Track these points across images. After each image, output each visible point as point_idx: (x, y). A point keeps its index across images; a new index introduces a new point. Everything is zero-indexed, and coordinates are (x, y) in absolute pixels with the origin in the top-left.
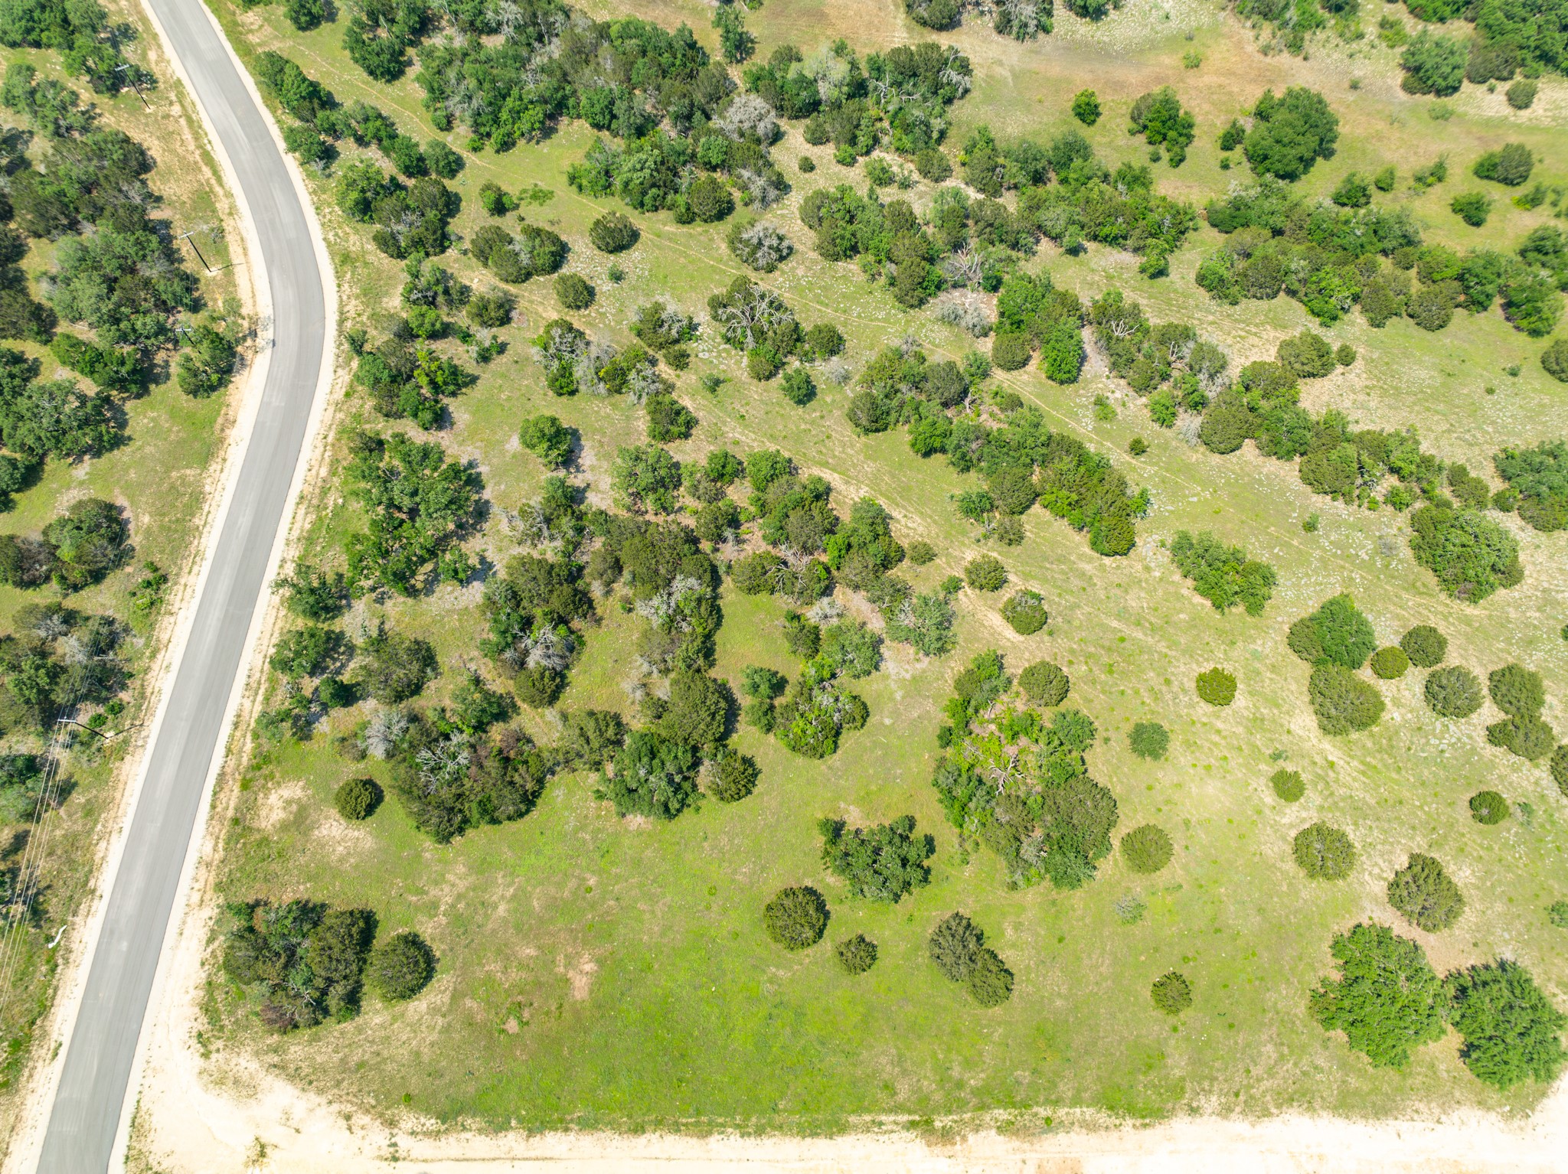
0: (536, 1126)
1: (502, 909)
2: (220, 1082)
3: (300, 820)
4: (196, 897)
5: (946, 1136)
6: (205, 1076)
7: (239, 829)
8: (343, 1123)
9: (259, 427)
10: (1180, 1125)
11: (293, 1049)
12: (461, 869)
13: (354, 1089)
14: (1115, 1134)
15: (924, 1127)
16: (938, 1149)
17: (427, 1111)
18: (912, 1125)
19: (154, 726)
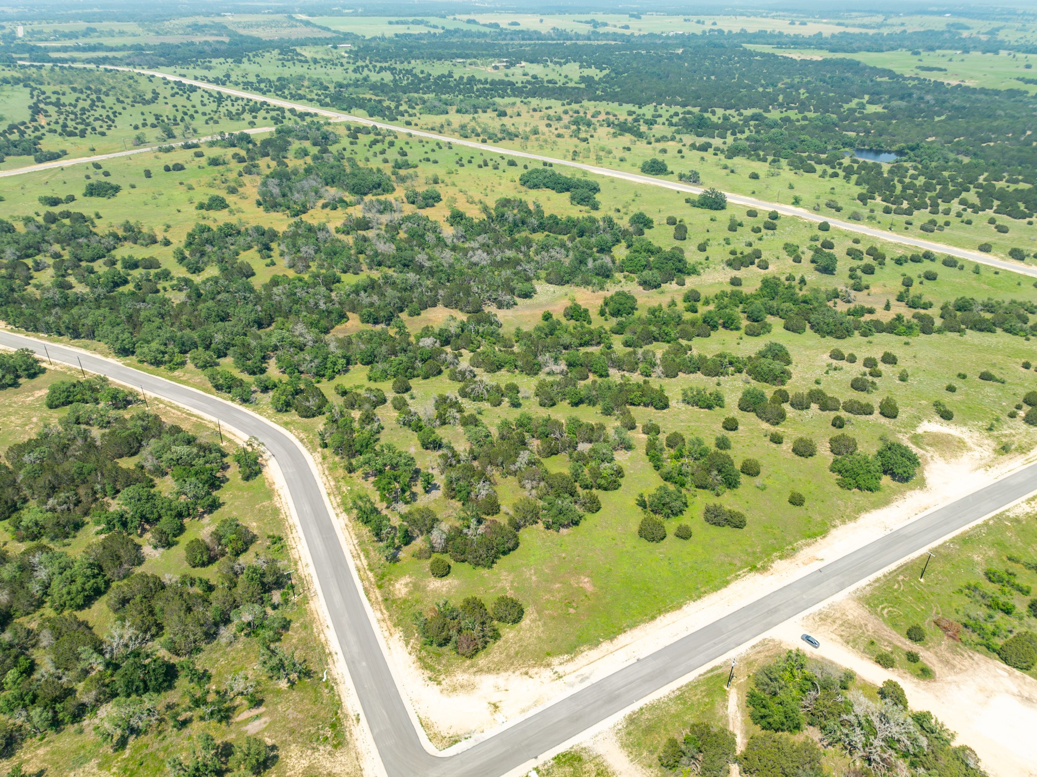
0: (611, 637)
1: (534, 578)
2: (455, 690)
3: (416, 587)
4: (387, 634)
5: (764, 569)
6: (445, 692)
7: (389, 602)
8: (526, 677)
9: (289, 482)
10: (834, 532)
11: (480, 662)
12: (505, 574)
13: (521, 662)
14: (817, 544)
15: (754, 568)
16: (765, 574)
17: (561, 654)
18: (751, 570)
19: (316, 586)
